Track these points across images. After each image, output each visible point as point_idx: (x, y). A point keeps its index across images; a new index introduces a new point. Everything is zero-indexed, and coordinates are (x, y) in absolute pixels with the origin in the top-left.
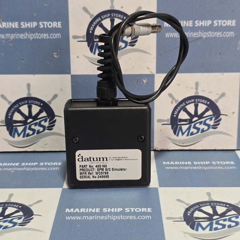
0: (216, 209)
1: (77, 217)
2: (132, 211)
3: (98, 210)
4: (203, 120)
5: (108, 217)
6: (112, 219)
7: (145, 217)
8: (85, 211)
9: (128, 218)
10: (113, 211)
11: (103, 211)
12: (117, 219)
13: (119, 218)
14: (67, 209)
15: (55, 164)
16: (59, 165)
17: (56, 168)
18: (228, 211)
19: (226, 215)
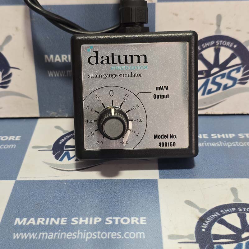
0: (246, 220)
1: (30, 233)
2: (117, 223)
3: (63, 221)
4: (226, 71)
5: (79, 233)
6: (84, 238)
7: (136, 234)
8: (45, 222)
9: (108, 237)
10: (86, 223)
11: (72, 224)
12: (91, 238)
13: (94, 237)
14: (18, 220)
15: (12, 138)
16: (16, 139)
17: (11, 146)
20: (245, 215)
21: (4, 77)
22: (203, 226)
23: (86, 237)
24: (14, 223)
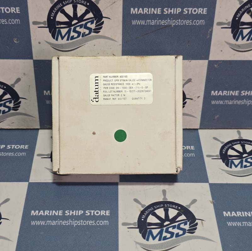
0: (168, 213)
1: (41, 221)
2: (92, 214)
5: (70, 222)
7: (103, 222)
8: (49, 213)
9: (87, 224)
10: (74, 215)
11: (66, 215)
12: (77, 225)
13: (79, 224)
14: (33, 212)
15: (22, 147)
16: (26, 148)
17: (23, 154)
18: (179, 215)
19: (176, 220)
20: (168, 209)
21: (15, 104)
22: (142, 217)
23: (74, 224)
24: (31, 214)
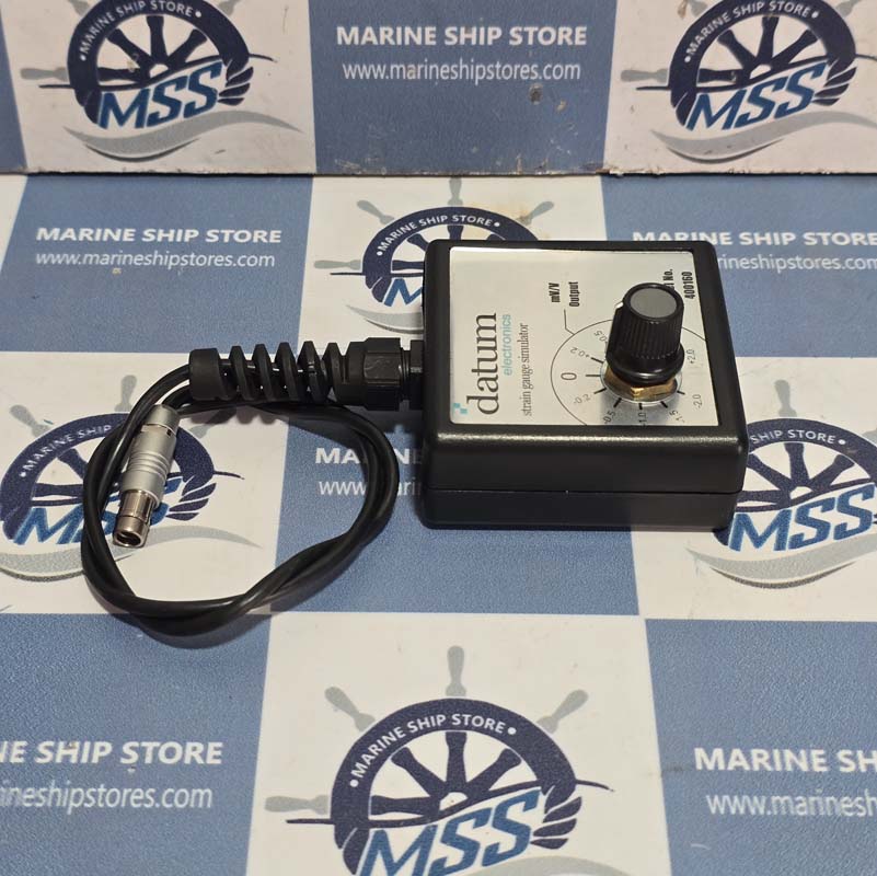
0: (802, 458)
1: (354, 483)
4: (789, 73)
15: (259, 236)
16: (272, 241)
17: (264, 260)
18: (840, 465)
19: (834, 483)
20: (802, 446)
21: (231, 78)
24: (315, 460)
